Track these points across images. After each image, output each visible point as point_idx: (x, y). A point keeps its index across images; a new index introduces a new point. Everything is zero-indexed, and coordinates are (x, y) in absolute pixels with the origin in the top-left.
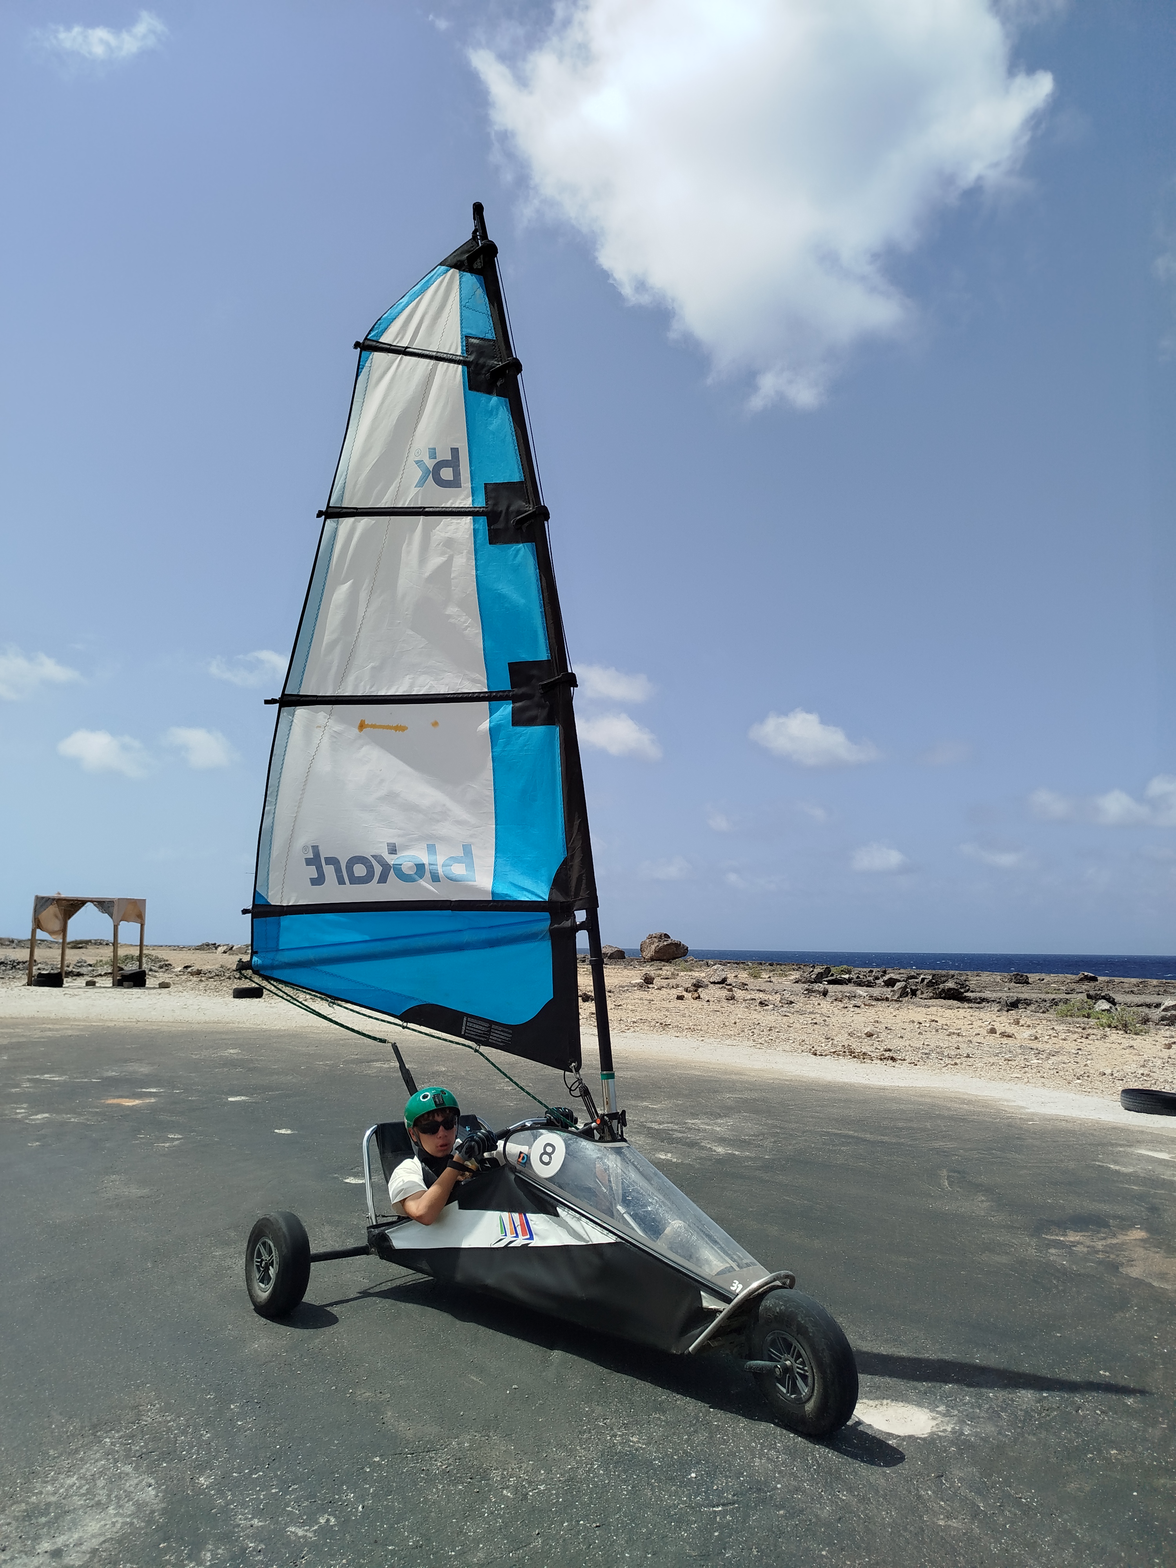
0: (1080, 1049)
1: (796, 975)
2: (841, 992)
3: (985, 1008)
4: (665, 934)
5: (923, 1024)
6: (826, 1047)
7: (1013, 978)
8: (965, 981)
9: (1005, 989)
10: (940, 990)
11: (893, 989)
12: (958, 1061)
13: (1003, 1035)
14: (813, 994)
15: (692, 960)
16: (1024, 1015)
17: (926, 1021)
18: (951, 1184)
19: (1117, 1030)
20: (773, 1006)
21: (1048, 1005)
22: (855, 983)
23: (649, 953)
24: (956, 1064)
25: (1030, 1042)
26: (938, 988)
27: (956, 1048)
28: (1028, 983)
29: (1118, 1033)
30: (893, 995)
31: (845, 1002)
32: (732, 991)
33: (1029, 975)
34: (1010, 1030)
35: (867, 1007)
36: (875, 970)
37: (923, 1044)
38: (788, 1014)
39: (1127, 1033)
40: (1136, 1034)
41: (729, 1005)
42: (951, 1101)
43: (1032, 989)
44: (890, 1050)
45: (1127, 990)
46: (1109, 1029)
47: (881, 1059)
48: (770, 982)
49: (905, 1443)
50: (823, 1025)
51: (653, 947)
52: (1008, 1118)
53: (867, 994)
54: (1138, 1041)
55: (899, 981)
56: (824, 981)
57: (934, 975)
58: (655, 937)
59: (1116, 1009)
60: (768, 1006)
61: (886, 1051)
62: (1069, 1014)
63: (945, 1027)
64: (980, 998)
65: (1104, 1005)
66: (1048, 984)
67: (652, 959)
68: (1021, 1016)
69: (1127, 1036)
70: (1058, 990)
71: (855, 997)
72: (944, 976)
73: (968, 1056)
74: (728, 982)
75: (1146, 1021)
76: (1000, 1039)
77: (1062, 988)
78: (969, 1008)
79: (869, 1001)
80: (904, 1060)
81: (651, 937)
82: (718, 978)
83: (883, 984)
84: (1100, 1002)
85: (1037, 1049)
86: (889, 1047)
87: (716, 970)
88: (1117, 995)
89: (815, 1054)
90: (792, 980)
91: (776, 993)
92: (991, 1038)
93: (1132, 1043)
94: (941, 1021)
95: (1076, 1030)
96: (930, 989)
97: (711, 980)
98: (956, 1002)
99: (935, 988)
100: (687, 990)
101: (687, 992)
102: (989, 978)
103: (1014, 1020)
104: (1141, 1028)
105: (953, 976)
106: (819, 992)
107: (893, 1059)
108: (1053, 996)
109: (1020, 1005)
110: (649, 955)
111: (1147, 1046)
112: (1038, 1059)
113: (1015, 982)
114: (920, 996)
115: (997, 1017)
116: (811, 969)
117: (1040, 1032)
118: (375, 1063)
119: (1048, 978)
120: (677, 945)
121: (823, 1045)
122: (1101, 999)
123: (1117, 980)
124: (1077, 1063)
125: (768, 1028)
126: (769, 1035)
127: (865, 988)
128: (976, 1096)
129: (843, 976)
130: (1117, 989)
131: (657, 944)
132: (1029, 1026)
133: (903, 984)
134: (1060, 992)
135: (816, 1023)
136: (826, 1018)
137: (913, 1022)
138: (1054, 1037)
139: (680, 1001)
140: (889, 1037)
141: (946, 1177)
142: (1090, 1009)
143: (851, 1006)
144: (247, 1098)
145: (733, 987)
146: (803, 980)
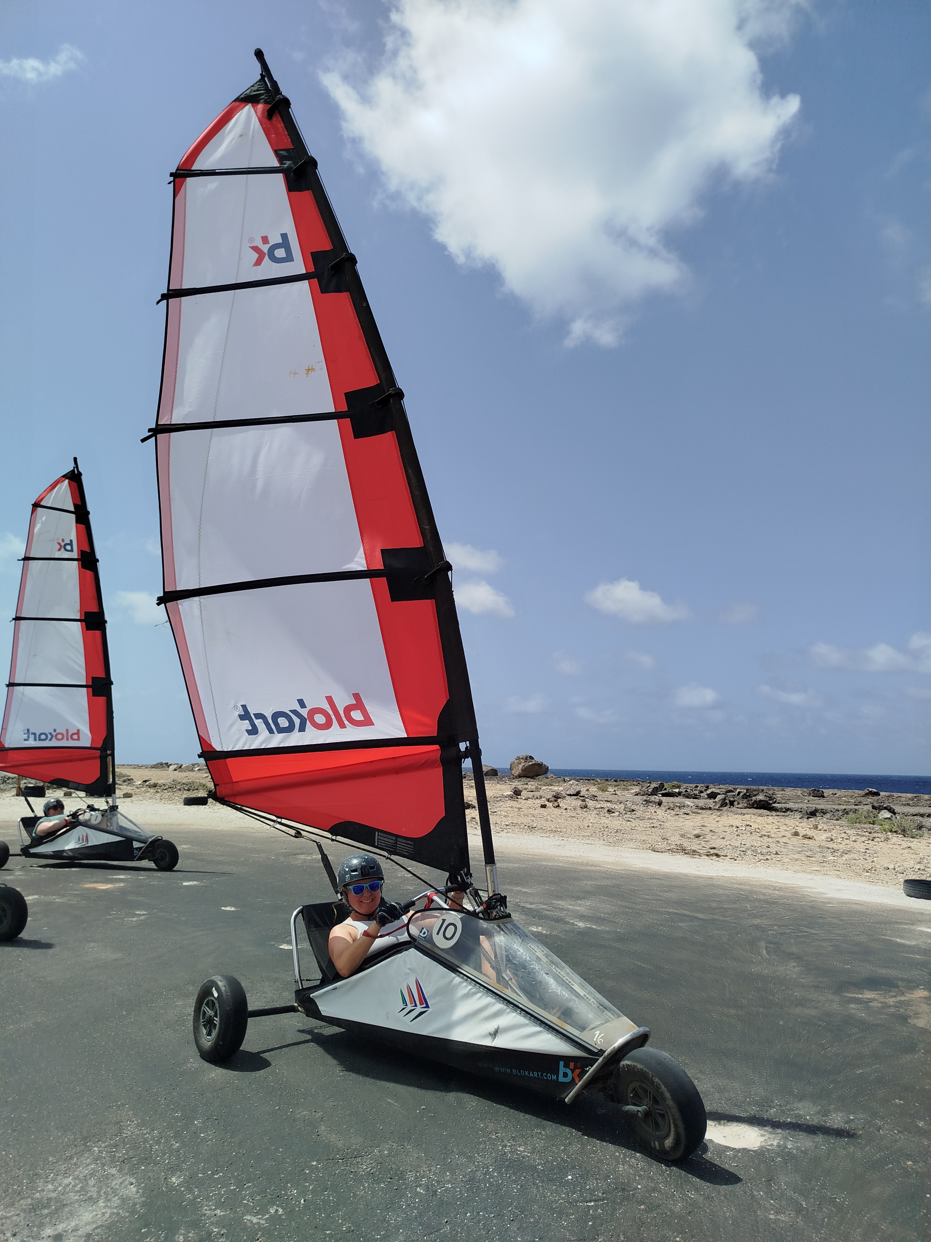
0: (868, 849)
1: (636, 789)
2: (673, 802)
3: (790, 816)
4: (530, 756)
5: (740, 828)
6: (662, 845)
7: (812, 792)
8: (773, 794)
9: (805, 801)
10: (753, 802)
11: (715, 800)
12: (769, 857)
13: (806, 837)
14: (650, 804)
15: (552, 777)
16: (821, 821)
17: (742, 826)
18: (768, 953)
19: (897, 834)
20: (618, 813)
21: (841, 814)
22: (684, 795)
23: (517, 771)
24: (767, 859)
25: (827, 843)
26: (751, 800)
27: (767, 847)
28: (823, 797)
29: (898, 837)
30: (715, 805)
31: (676, 810)
32: (585, 801)
33: (824, 791)
34: (810, 833)
35: (694, 814)
36: (699, 785)
37: (741, 844)
38: (631, 820)
39: (905, 836)
40: (913, 837)
41: (583, 812)
42: (766, 888)
43: (828, 802)
44: (714, 848)
45: (904, 803)
46: (891, 833)
47: (707, 855)
48: (615, 794)
49: (740, 1154)
50: (659, 829)
51: (520, 766)
52: (812, 901)
53: (693, 804)
54: (915, 843)
55: (720, 794)
56: (659, 794)
57: (747, 790)
58: (522, 759)
59: (896, 818)
60: (614, 813)
61: (711, 849)
62: (858, 821)
63: (757, 830)
64: (785, 808)
65: (886, 814)
66: (840, 797)
67: (520, 776)
68: (819, 823)
69: (905, 839)
70: (848, 802)
71: (684, 806)
72: (756, 790)
73: (777, 854)
74: (582, 794)
75: (920, 827)
76: (802, 840)
77: (852, 801)
78: (777, 815)
79: (696, 810)
80: (726, 856)
81: (518, 758)
82: (573, 791)
83: (706, 796)
84: (883, 811)
85: (833, 849)
86: (713, 846)
87: (572, 784)
88: (896, 807)
89: (654, 851)
90: (633, 793)
91: (620, 803)
92: (795, 840)
93: (910, 844)
94: (754, 826)
95: (864, 834)
96: (745, 801)
97: (568, 793)
98: (766, 811)
99: (749, 800)
100: (549, 800)
101: (548, 801)
102: (792, 792)
103: (813, 825)
104: (916, 833)
105: (763, 791)
106: (655, 803)
107: (717, 855)
108: (844, 807)
109: (817, 814)
110: (517, 773)
111: (922, 847)
112: (834, 856)
113: (813, 796)
114: (737, 806)
115: (799, 823)
116: (649, 785)
117: (835, 835)
118: (300, 856)
119: (839, 793)
120: (540, 765)
121: (660, 844)
122: (883, 809)
123: (896, 795)
124: (866, 859)
125: (615, 831)
126: (616, 836)
127: (692, 799)
128: (785, 884)
129: (674, 790)
130: (896, 802)
131: (523, 764)
132: (826, 830)
133: (722, 796)
134: (850, 803)
135: (653, 827)
136: (662, 823)
137: (732, 826)
138: (846, 839)
139: (543, 809)
140: (714, 838)
141: (764, 948)
142: (874, 817)
143: (681, 813)
144: (199, 883)
145: (586, 798)
146: (642, 794)
